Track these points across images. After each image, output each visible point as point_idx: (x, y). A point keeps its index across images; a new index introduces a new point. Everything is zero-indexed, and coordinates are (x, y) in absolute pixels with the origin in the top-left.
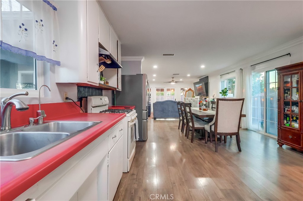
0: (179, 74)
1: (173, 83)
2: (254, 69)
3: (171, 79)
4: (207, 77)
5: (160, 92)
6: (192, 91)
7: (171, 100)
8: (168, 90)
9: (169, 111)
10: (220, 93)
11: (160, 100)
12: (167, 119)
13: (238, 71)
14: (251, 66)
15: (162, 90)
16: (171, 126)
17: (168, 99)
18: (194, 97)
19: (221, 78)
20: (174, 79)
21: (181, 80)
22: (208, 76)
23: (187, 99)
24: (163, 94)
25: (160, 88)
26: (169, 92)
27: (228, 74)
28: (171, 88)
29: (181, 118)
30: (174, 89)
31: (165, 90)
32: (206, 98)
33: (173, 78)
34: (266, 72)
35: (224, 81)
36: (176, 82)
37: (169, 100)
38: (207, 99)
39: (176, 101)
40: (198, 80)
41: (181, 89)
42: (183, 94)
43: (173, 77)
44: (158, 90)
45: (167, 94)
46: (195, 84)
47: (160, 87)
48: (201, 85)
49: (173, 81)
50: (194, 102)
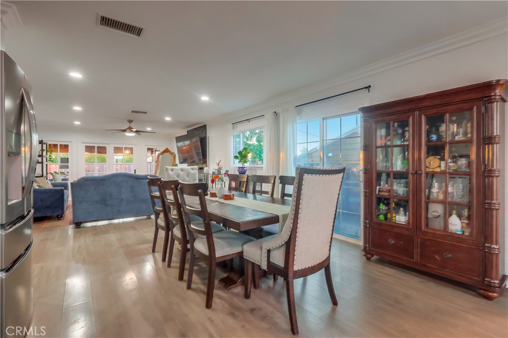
0: (146, 113)
1: (128, 134)
2: (299, 113)
3: (127, 125)
4: (204, 128)
5: (96, 154)
6: (172, 154)
7: (123, 171)
8: (118, 150)
9: (122, 200)
10: (236, 157)
11: (96, 174)
12: (116, 221)
13: (269, 116)
14: (296, 107)
15: (102, 150)
16: (128, 245)
17: (117, 169)
18: (176, 165)
19: (233, 129)
20: (132, 125)
21: (149, 129)
22: (205, 126)
23: (172, 170)
24: (104, 160)
25: (96, 145)
26: (119, 157)
27: (247, 123)
28: (124, 146)
29: (161, 222)
30: (131, 149)
31: (110, 149)
32: (201, 166)
33: (130, 121)
34: (323, 118)
35: (240, 135)
36: (137, 132)
37: (119, 172)
38: (206, 170)
39: (137, 173)
40: (184, 132)
41: (149, 149)
42: (153, 159)
43: (131, 119)
44: (90, 149)
45: (115, 160)
46: (179, 139)
47: (96, 142)
48: (187, 143)
49: (130, 129)
50: (188, 176)
